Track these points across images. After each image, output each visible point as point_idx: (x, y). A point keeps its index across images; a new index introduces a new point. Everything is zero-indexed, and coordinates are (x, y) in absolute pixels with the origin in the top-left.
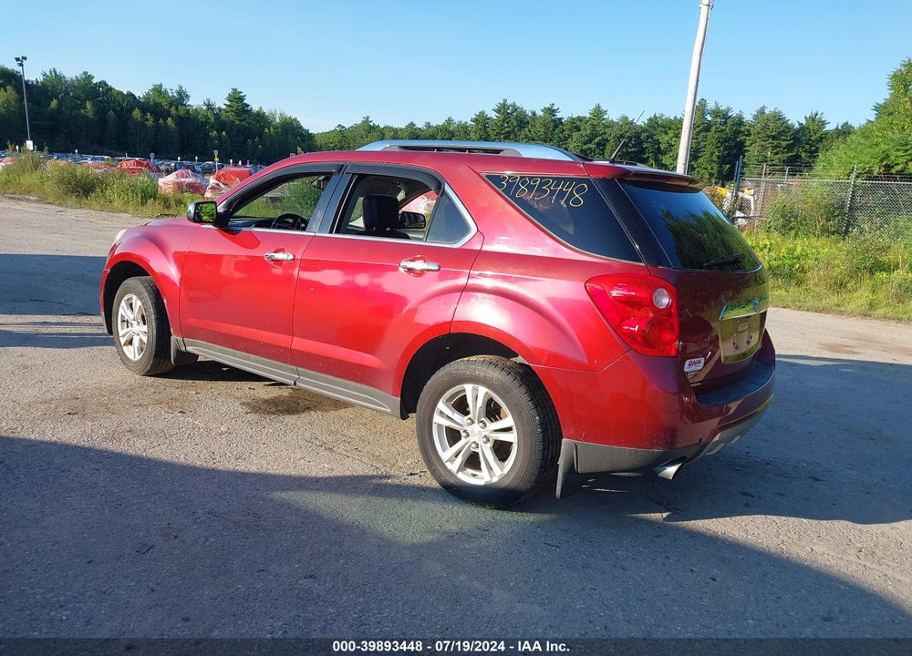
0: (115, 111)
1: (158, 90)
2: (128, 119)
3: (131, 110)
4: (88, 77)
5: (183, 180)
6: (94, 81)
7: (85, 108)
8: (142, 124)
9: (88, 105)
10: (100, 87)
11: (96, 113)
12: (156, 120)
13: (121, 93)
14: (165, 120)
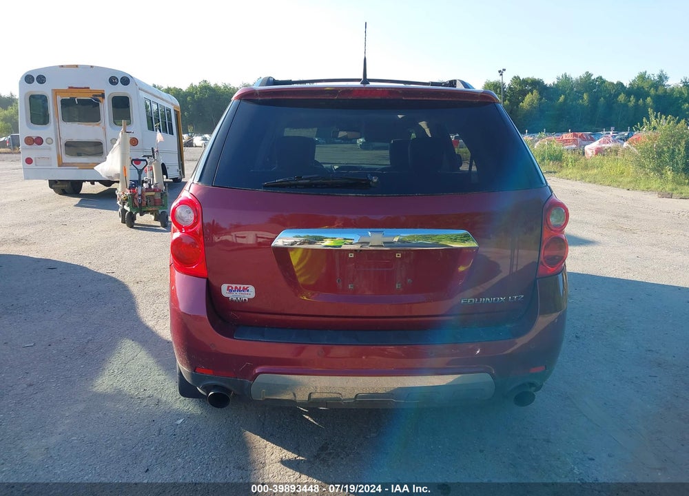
0: (605, 98)
1: (642, 77)
2: (614, 103)
3: (617, 95)
4: (589, 75)
5: (604, 145)
6: (593, 78)
7: (583, 98)
8: (625, 105)
9: (585, 96)
10: (596, 81)
11: (590, 101)
12: (637, 100)
13: (613, 83)
14: (645, 99)
